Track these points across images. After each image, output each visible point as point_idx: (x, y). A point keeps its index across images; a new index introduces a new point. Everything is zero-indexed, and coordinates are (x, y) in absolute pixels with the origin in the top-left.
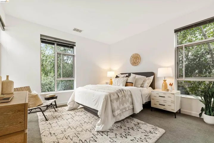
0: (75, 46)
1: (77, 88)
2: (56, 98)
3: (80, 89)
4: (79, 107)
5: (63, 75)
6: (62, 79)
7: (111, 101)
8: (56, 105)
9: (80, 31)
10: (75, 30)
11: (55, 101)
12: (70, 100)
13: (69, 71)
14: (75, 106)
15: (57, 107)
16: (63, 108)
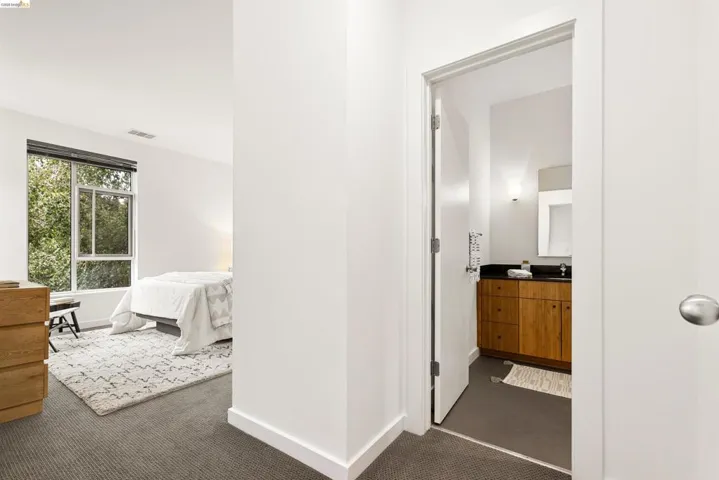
0: (135, 170)
1: (139, 279)
2: (78, 305)
3: (148, 281)
4: (144, 328)
5: (96, 245)
6: (93, 257)
7: (208, 299)
8: (76, 325)
9: (151, 137)
10: (133, 132)
11: (73, 314)
12: (118, 309)
13: (116, 234)
14: (131, 325)
15: (78, 330)
16: (96, 331)
